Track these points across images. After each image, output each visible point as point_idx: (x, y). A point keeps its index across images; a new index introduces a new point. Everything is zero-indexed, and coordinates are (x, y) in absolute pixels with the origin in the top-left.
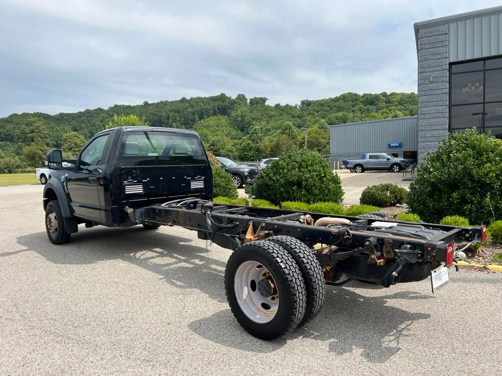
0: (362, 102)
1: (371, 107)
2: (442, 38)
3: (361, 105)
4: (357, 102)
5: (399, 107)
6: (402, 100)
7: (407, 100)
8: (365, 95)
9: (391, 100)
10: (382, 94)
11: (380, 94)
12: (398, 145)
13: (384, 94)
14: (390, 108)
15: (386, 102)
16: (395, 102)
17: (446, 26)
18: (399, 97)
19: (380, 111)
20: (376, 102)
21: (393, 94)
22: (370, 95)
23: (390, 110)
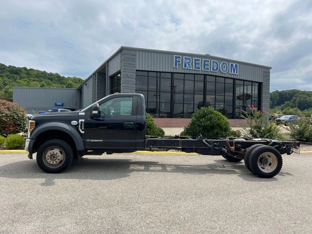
0: (8, 71)
1: (15, 76)
2: (133, 57)
3: (8, 73)
4: (5, 70)
5: (36, 79)
6: (38, 75)
7: (41, 75)
8: (10, 67)
9: (30, 73)
10: (23, 68)
11: (22, 68)
12: (61, 104)
13: (25, 69)
14: (30, 78)
15: (27, 74)
16: (34, 75)
17: (135, 52)
18: (36, 73)
19: (23, 79)
20: (20, 73)
21: (31, 70)
22: (14, 67)
23: (30, 80)
